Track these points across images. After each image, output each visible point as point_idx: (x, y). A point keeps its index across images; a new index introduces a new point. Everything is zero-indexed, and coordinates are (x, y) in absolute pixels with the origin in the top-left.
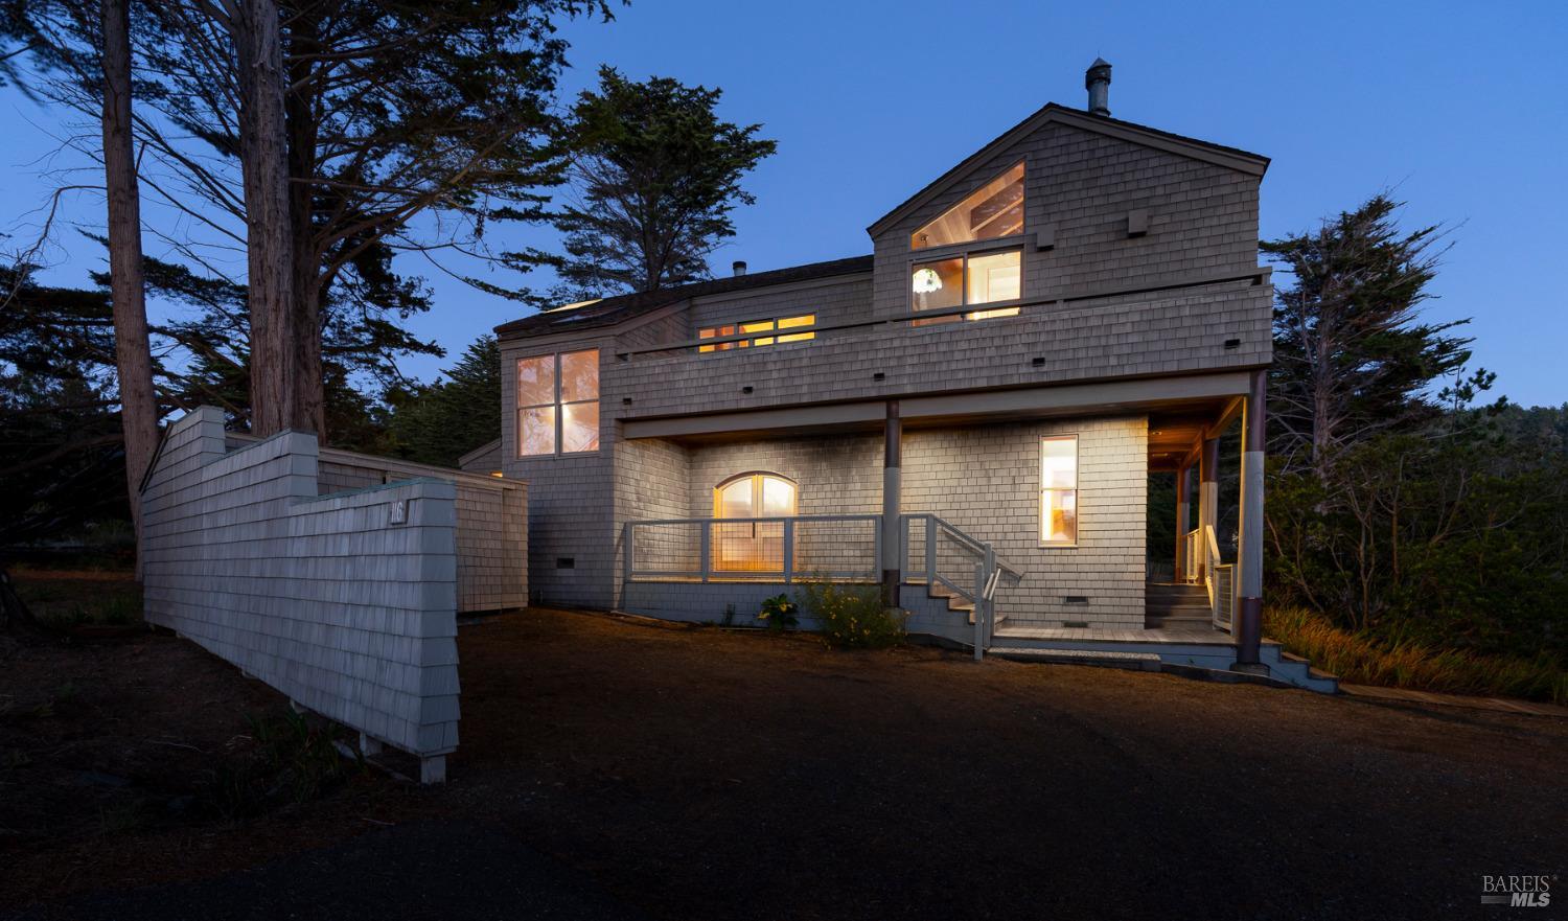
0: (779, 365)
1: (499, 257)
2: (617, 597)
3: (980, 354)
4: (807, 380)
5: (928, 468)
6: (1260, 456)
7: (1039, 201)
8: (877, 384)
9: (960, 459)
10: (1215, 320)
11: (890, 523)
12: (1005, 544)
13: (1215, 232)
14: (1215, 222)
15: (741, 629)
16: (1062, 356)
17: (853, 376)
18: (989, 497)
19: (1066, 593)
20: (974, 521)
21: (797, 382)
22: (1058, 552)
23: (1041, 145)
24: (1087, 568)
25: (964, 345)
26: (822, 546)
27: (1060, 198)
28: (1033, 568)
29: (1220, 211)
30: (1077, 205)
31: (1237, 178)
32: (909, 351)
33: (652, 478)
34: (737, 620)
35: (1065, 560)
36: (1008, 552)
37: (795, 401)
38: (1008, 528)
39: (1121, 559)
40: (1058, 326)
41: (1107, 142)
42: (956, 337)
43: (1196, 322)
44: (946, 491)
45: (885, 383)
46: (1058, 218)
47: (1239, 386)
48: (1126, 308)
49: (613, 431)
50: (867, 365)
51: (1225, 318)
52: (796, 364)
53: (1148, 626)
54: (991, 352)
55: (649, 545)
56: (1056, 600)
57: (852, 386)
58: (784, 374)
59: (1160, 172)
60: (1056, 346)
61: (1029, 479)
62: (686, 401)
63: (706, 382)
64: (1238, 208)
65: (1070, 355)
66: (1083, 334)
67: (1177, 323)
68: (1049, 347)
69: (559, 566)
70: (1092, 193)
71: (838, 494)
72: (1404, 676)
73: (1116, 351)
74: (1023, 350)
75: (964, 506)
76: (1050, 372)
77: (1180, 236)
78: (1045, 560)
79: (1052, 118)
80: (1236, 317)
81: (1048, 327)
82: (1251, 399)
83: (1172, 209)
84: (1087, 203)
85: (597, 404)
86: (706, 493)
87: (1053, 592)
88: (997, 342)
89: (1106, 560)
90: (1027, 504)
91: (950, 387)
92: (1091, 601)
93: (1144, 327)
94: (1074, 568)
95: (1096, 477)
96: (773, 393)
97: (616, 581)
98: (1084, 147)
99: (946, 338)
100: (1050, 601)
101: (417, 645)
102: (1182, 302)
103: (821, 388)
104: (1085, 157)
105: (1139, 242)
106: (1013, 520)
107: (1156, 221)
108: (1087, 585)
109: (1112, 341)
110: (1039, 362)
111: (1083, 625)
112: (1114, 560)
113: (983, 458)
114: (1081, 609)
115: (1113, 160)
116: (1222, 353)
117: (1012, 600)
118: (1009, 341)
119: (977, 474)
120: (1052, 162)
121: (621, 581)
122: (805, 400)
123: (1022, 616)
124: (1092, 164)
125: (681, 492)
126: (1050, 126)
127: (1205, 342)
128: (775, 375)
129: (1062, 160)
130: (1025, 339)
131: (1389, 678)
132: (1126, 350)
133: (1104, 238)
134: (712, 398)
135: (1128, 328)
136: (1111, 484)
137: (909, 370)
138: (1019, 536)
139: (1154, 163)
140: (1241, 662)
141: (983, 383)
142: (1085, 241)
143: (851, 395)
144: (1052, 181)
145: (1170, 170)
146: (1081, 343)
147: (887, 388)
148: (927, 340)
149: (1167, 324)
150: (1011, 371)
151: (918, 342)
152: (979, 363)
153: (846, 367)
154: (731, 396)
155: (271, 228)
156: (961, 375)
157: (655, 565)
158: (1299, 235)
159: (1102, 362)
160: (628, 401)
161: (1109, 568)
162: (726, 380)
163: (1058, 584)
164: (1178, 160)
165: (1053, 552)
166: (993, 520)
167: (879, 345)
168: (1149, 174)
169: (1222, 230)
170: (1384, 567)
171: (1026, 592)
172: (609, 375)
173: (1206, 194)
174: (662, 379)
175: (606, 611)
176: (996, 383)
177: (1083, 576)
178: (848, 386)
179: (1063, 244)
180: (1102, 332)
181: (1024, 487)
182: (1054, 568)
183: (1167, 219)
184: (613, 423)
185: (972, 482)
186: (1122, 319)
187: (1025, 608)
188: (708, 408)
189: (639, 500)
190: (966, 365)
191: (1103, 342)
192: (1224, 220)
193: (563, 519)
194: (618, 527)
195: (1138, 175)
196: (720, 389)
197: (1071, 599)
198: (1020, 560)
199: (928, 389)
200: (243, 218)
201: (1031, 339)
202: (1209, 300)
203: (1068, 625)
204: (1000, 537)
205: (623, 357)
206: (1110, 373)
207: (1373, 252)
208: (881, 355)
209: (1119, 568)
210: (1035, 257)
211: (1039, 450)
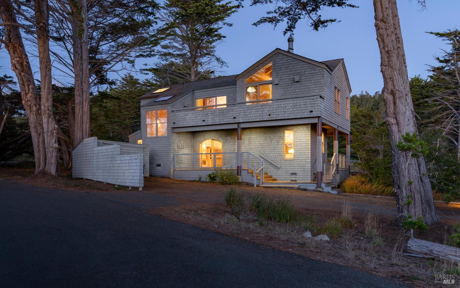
0: (211, 115)
1: (139, 71)
2: (172, 174)
3: (257, 113)
4: (218, 118)
5: (256, 138)
7: (275, 72)
8: (234, 119)
9: (264, 136)
10: (308, 106)
11: (239, 155)
12: (276, 159)
13: (315, 81)
14: (315, 79)
15: (203, 182)
16: (276, 114)
17: (228, 118)
18: (271, 146)
19: (291, 172)
20: (268, 153)
21: (215, 119)
22: (289, 161)
23: (276, 58)
24: (296, 165)
25: (254, 110)
26: (229, 160)
27: (280, 71)
28: (283, 165)
29: (316, 76)
30: (284, 73)
31: (320, 68)
32: (241, 112)
33: (182, 142)
34: (202, 180)
35: (291, 163)
36: (277, 161)
37: (215, 123)
38: (276, 155)
39: (305, 163)
40: (274, 106)
41: (291, 58)
42: (252, 108)
43: (304, 106)
44: (261, 145)
45: (236, 119)
46: (280, 76)
48: (289, 102)
49: (171, 131)
50: (232, 115)
51: (310, 105)
52: (215, 114)
54: (260, 112)
55: (181, 160)
56: (288, 174)
57: (228, 120)
58: (212, 117)
59: (303, 66)
60: (274, 111)
61: (281, 141)
62: (189, 123)
63: (194, 118)
64: (320, 76)
65: (277, 113)
66: (280, 108)
67: (300, 106)
68: (273, 111)
69: (157, 166)
70: (288, 71)
71: (233, 146)
73: (287, 112)
74: (267, 112)
75: (265, 148)
76: (272, 117)
77: (307, 82)
78: (286, 163)
79: (278, 52)
80: (312, 105)
81: (272, 106)
83: (305, 75)
84: (286, 73)
85: (167, 124)
86: (198, 145)
87: (288, 172)
88: (261, 110)
89: (301, 163)
90: (281, 148)
91: (251, 121)
92: (298, 174)
93: (293, 107)
94: (293, 165)
95: (298, 141)
96: (210, 121)
97: (172, 170)
98: (286, 59)
99: (250, 108)
100: (287, 174)
101: (139, 174)
102: (301, 101)
103: (221, 120)
104: (286, 61)
105: (298, 83)
106: (278, 152)
107: (302, 78)
108: (296, 170)
109: (286, 110)
110: (270, 115)
111: (296, 181)
112: (303, 163)
113: (270, 136)
114: (295, 176)
115: (292, 63)
116: (309, 113)
117: (278, 174)
118: (264, 110)
119: (268, 140)
120: (278, 62)
121: (173, 170)
122: (217, 123)
123: (280, 179)
124: (288, 63)
125: (190, 145)
126: (278, 53)
127: (306, 111)
128: (210, 117)
129: (281, 62)
130: (267, 109)
132: (289, 112)
133: (290, 82)
134: (195, 123)
135: (290, 107)
136: (302, 143)
137: (241, 116)
138: (279, 157)
139: (301, 64)
141: (258, 120)
142: (286, 82)
143: (228, 122)
144: (278, 67)
145: (305, 66)
146: (279, 111)
147: (236, 121)
148: (245, 109)
149: (298, 107)
150: (265, 117)
151: (244, 109)
152: (257, 115)
153: (227, 115)
154: (200, 122)
155: (85, 81)
156: (253, 118)
157: (183, 166)
159: (284, 115)
160: (174, 123)
161: (301, 165)
162: (198, 118)
163: (289, 170)
164: (306, 63)
165: (288, 161)
166: (273, 153)
167: (234, 110)
168: (300, 66)
169: (316, 81)
171: (281, 172)
172: (170, 116)
173: (313, 72)
174: (183, 117)
175: (169, 178)
176: (261, 120)
177: (295, 167)
178: (227, 120)
179: (281, 83)
180: (284, 108)
181: (280, 144)
182: (288, 165)
183: (304, 78)
184: (171, 129)
185: (267, 142)
186: (288, 105)
187: (281, 176)
188: (194, 125)
189: (178, 148)
190: (254, 115)
191: (284, 110)
192: (317, 79)
193: (158, 154)
194: (172, 155)
195: (298, 67)
196: (197, 120)
197: (293, 174)
198: (280, 163)
199: (246, 121)
200: (73, 72)
201: (269, 109)
202: (306, 101)
203: (292, 181)
204: (274, 157)
205: (173, 111)
206: (286, 118)
208: (235, 112)
209: (304, 165)
210: (275, 86)
211: (284, 133)
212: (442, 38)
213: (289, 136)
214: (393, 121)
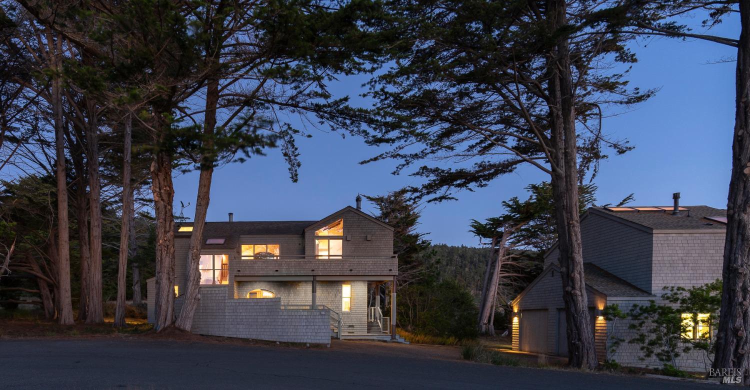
0: (285, 265)
6: (395, 294)
7: (347, 229)
8: (311, 272)
9: (321, 288)
10: (387, 265)
13: (385, 242)
16: (356, 270)
18: (329, 299)
19: (349, 324)
21: (291, 270)
23: (346, 215)
24: (354, 318)
27: (352, 228)
28: (340, 318)
29: (386, 238)
30: (355, 231)
31: (389, 231)
32: (320, 265)
35: (349, 316)
38: (334, 307)
39: (362, 316)
40: (355, 262)
41: (361, 216)
42: (332, 262)
43: (383, 265)
46: (351, 233)
47: (391, 279)
49: (233, 279)
51: (389, 265)
52: (290, 265)
53: (368, 333)
56: (346, 326)
58: (287, 267)
61: (339, 294)
64: (389, 237)
65: (358, 269)
66: (360, 265)
67: (380, 265)
70: (359, 229)
71: (287, 297)
72: (421, 341)
73: (368, 269)
74: (348, 267)
75: (322, 301)
76: (354, 273)
77: (378, 242)
78: (344, 316)
80: (391, 264)
81: (353, 263)
82: (393, 281)
83: (376, 235)
85: (227, 270)
87: (346, 324)
88: (341, 265)
89: (358, 316)
90: (339, 301)
92: (355, 326)
93: (373, 265)
94: (351, 318)
95: (355, 295)
96: (284, 272)
98: (356, 216)
102: (381, 260)
103: (298, 272)
104: (357, 219)
105: (370, 242)
106: (335, 305)
107: (373, 238)
108: (354, 322)
110: (351, 270)
111: (353, 333)
112: (360, 316)
113: (328, 289)
114: (352, 328)
115: (363, 222)
116: (387, 272)
118: (344, 265)
119: (326, 293)
120: (350, 219)
124: (359, 222)
125: (237, 294)
126: (349, 211)
127: (385, 269)
128: (284, 267)
129: (352, 219)
130: (348, 264)
131: (418, 342)
132: (370, 269)
133: (362, 240)
135: (370, 265)
136: (359, 297)
138: (337, 309)
139: (372, 224)
140: (392, 339)
141: (338, 274)
142: (357, 240)
143: (306, 274)
144: (350, 224)
145: (375, 226)
147: (315, 273)
149: (378, 265)
150: (345, 272)
151: (323, 263)
153: (305, 267)
158: (381, 196)
160: (239, 271)
161: (358, 318)
162: (270, 267)
163: (347, 322)
164: (377, 224)
165: (346, 314)
166: (330, 305)
167: (313, 262)
170: (415, 316)
172: (233, 263)
173: (383, 233)
174: (250, 265)
176: (341, 274)
177: (353, 320)
179: (352, 240)
180: (365, 265)
181: (338, 297)
182: (346, 318)
184: (234, 277)
185: (325, 295)
186: (369, 262)
188: (265, 275)
195: (369, 226)
197: (350, 326)
198: (337, 315)
199: (325, 274)
202: (386, 260)
203: (349, 333)
206: (365, 274)
207: (403, 207)
208: (313, 265)
209: (361, 318)
210: (346, 242)
211: (342, 287)
212: (371, 202)
213: (346, 289)
214: (579, 293)
